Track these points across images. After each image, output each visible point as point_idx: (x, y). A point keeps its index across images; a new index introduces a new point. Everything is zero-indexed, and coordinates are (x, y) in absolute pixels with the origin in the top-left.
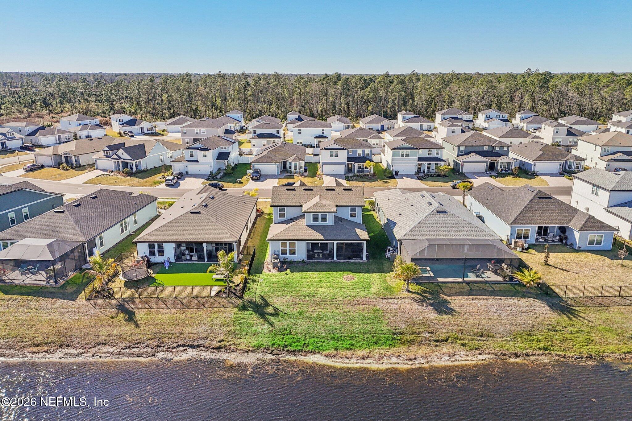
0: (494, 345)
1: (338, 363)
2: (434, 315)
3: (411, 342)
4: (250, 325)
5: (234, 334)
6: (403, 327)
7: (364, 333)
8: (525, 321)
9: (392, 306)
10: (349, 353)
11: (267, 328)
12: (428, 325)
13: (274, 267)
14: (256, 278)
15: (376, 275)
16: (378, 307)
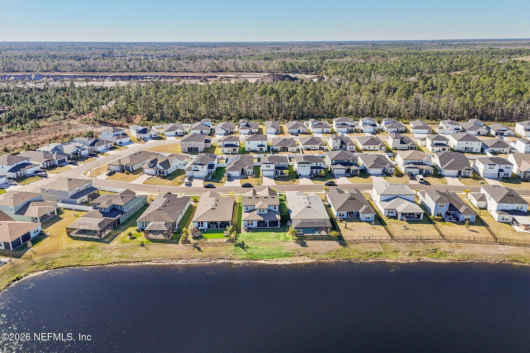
0: (318, 256)
1: (269, 263)
2: (300, 247)
3: (292, 256)
4: (239, 252)
5: (235, 254)
6: (290, 251)
7: (277, 254)
8: (330, 248)
9: (287, 244)
10: (272, 260)
11: (245, 252)
12: (298, 250)
13: (245, 231)
14: (239, 235)
15: (283, 233)
16: (282, 245)
